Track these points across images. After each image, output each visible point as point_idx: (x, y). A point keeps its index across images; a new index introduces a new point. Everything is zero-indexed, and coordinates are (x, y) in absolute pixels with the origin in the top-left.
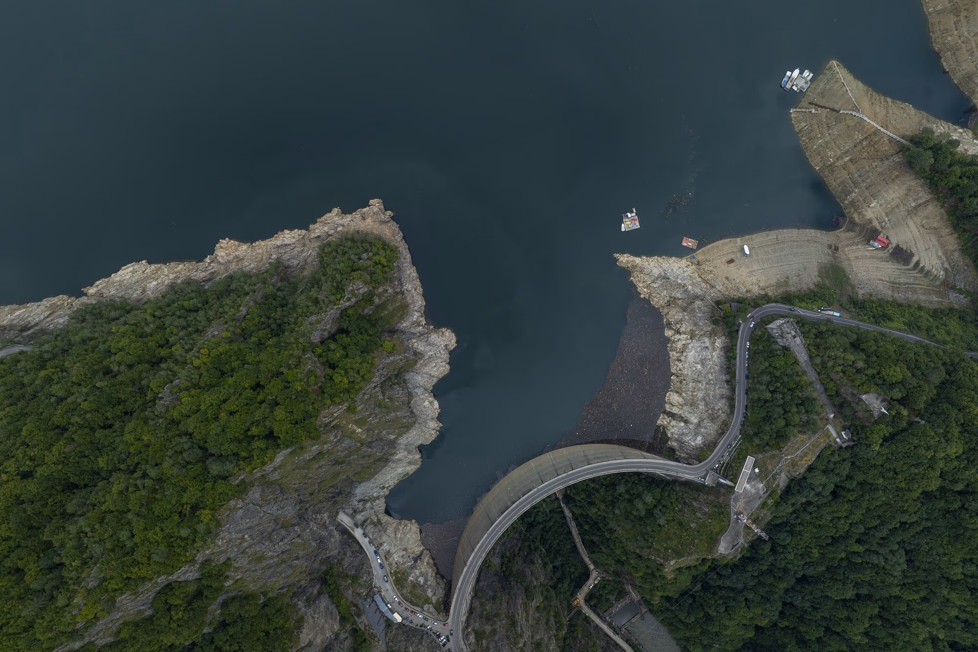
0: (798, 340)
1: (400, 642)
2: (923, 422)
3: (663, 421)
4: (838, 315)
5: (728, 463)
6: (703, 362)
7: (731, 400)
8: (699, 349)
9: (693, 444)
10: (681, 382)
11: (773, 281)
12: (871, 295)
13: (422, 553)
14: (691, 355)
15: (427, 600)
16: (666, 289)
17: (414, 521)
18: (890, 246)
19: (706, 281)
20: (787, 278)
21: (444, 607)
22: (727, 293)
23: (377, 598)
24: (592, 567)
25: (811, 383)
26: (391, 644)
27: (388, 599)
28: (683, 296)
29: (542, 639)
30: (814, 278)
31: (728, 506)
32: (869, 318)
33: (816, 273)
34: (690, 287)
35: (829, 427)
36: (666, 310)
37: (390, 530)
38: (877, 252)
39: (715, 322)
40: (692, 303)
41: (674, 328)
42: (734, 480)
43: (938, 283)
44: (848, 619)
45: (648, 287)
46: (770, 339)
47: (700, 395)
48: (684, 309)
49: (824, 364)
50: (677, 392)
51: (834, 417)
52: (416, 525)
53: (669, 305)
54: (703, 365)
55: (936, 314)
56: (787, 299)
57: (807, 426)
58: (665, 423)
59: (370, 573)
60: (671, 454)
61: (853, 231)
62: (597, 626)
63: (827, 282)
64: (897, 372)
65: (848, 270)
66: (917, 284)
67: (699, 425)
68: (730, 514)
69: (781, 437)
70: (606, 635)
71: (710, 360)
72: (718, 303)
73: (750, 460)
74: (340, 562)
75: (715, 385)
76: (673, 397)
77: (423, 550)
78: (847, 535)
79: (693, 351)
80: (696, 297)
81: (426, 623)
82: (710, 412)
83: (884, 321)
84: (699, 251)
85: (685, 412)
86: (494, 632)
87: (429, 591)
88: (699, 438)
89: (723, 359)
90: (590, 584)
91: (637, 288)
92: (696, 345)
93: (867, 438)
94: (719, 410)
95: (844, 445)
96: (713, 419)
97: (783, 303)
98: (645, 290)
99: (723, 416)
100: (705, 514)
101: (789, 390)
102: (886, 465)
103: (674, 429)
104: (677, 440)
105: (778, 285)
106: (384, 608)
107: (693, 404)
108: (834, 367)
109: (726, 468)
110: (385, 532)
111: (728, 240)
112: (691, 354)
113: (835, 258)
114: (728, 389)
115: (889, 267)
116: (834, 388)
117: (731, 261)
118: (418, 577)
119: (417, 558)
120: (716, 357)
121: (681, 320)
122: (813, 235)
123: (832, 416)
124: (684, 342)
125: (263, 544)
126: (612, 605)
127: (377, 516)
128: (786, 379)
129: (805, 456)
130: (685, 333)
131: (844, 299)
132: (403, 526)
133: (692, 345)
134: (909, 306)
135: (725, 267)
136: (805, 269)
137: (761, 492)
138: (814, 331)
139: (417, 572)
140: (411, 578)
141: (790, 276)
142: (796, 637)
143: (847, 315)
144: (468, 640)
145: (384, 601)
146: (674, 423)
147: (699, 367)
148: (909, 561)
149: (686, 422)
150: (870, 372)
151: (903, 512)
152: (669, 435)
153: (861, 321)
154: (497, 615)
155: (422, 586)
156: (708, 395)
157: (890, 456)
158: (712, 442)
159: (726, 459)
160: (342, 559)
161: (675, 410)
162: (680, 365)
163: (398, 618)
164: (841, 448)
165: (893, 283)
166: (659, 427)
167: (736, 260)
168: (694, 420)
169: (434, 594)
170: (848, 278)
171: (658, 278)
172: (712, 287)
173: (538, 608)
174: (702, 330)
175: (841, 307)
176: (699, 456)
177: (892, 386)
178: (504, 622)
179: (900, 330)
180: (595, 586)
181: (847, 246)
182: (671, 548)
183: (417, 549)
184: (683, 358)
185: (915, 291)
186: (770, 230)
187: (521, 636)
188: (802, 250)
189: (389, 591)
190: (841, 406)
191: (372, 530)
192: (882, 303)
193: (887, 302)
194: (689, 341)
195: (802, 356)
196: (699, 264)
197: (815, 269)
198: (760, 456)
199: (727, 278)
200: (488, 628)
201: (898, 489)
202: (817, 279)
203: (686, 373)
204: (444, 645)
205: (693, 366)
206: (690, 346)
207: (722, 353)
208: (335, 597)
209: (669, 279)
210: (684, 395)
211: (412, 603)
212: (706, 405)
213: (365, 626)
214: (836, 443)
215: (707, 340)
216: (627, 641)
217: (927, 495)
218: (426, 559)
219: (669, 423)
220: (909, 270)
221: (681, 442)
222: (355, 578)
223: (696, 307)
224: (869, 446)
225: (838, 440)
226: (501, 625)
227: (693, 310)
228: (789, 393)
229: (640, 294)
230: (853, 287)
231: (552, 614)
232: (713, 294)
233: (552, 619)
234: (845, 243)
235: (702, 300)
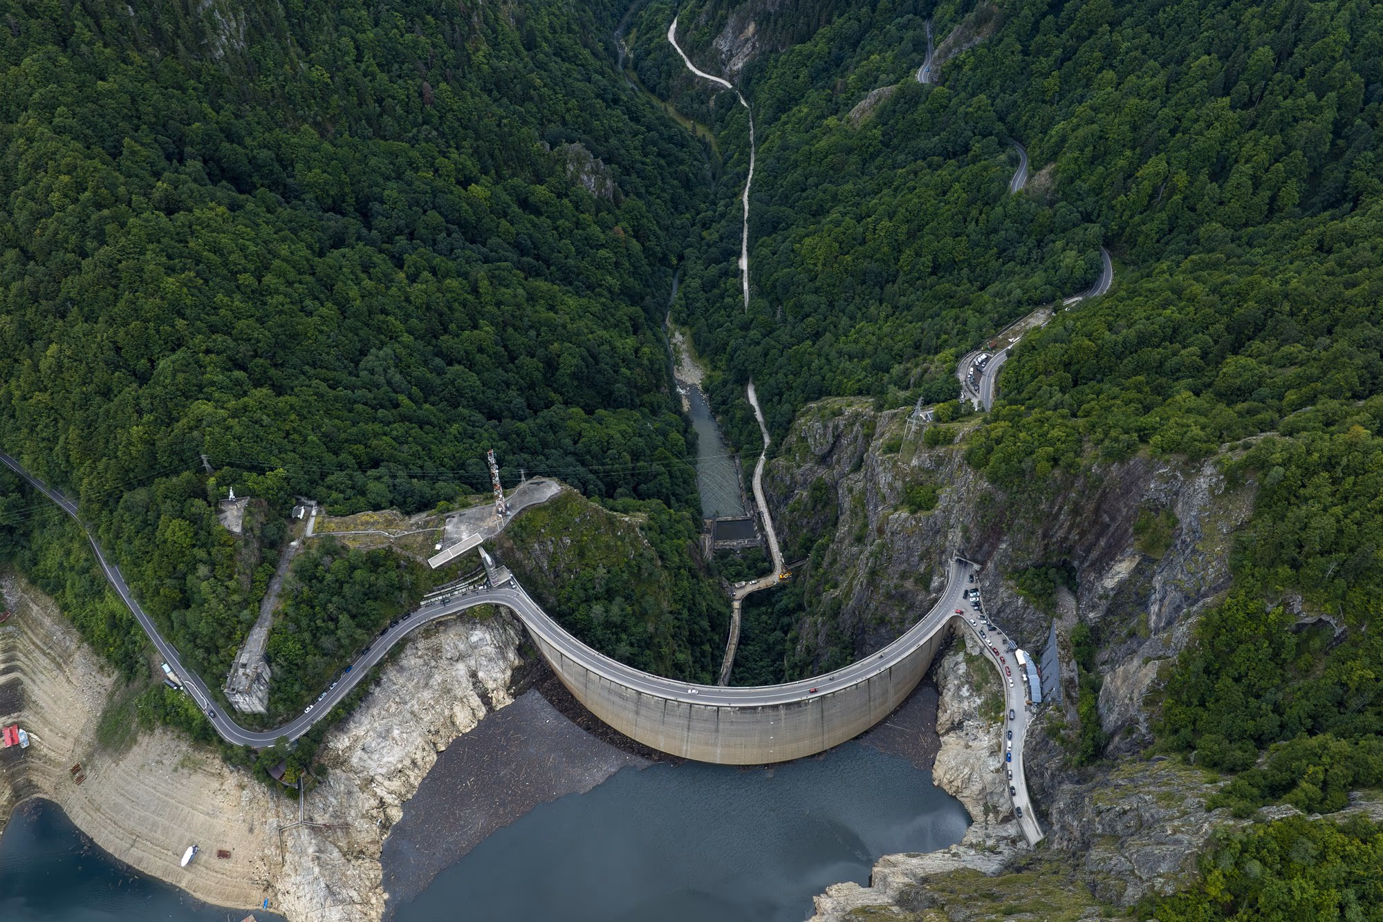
0: (243, 660)
1: (1031, 621)
2: (203, 456)
3: (502, 699)
4: (166, 668)
5: (465, 579)
6: (385, 735)
7: (394, 656)
8: (376, 757)
9: (488, 637)
10: (437, 732)
11: (198, 778)
12: (102, 668)
13: (947, 732)
14: (392, 757)
15: (970, 660)
16: (344, 874)
17: (936, 783)
18: (10, 721)
19: (282, 847)
20: (176, 770)
21: (950, 639)
22: (271, 804)
23: (1037, 697)
24: (736, 605)
25: (280, 596)
26: (1045, 624)
27: (1023, 688)
28: (330, 847)
29: (852, 545)
30: (144, 745)
31: (506, 530)
32: (135, 635)
33: (135, 749)
34: (311, 850)
35: (309, 532)
36: (373, 848)
37: (976, 787)
38: (33, 726)
39: (322, 771)
40: (328, 827)
41: (382, 815)
42: (473, 553)
43: (10, 628)
44: (481, 350)
45: (366, 902)
46: (277, 691)
47: (426, 695)
48: (346, 827)
49: (245, 604)
50: (453, 723)
51: (293, 540)
52: (935, 775)
53: (361, 852)
54: (388, 731)
55: (53, 587)
56: (204, 736)
57: (332, 549)
58: (502, 694)
59: (1031, 733)
60: (527, 646)
61: (30, 781)
62: (777, 535)
63: (134, 725)
64: (173, 530)
65: (93, 726)
66: (34, 643)
67: (461, 658)
68: (512, 521)
69: (375, 562)
70: (773, 519)
71: (374, 730)
72: (294, 795)
73: (435, 562)
74: (1065, 766)
75: (396, 692)
76: (465, 720)
77: (943, 735)
78: (403, 418)
79: (385, 760)
80: (315, 830)
81: (986, 629)
82: (433, 663)
83: (121, 620)
84: (249, 907)
85: (464, 687)
86: (904, 576)
87: (961, 672)
88: (474, 639)
89: (357, 716)
90: (751, 586)
91: (384, 915)
92: (374, 765)
93: (280, 489)
94: (420, 657)
95: (313, 503)
96: (437, 651)
97: (215, 731)
98: (374, 901)
99: (421, 644)
100: (542, 543)
101: (313, 607)
102: (290, 447)
103: (496, 676)
104: (505, 658)
105: (196, 767)
106: (1035, 679)
107: (446, 690)
108: (235, 591)
109: (472, 576)
110: (984, 789)
111: (198, 895)
112: (391, 759)
113: (90, 756)
114: (385, 674)
115: (41, 694)
116: (260, 569)
117: (223, 854)
118: (967, 698)
119: (957, 726)
120: (363, 728)
121: (363, 816)
122: (83, 814)
123: (293, 544)
124: (386, 783)
125: (1152, 816)
126: (743, 549)
127: (986, 821)
128: (304, 622)
129: (367, 523)
130: (375, 795)
131: (138, 684)
132: (955, 783)
133: (380, 771)
134: (73, 620)
135: (239, 853)
136: (143, 766)
137: (455, 520)
138: (214, 659)
139: (965, 705)
140: (979, 702)
141: (170, 769)
142: (553, 375)
143: (156, 658)
144: (942, 582)
145: (1029, 687)
146: (491, 685)
147: (396, 733)
148: (363, 353)
149: (474, 675)
150: (201, 553)
151: (320, 396)
152: (509, 673)
153: (147, 639)
154: (889, 596)
155: (967, 682)
156: (417, 687)
157: (276, 452)
158: (463, 622)
159: (462, 587)
160: (1060, 770)
161: (476, 701)
162: (418, 756)
163: (1021, 656)
164: (319, 504)
165: (59, 666)
166: (514, 696)
167: (215, 851)
168: (461, 669)
169: (957, 664)
170: (105, 712)
171: (342, 902)
172: (281, 830)
173: (835, 586)
174: (348, 779)
175: (152, 671)
176: (492, 615)
177: (194, 520)
178: (884, 582)
179: (117, 595)
180: (747, 581)
181: (59, 764)
183: (951, 740)
184: (407, 762)
185: (48, 637)
186: (129, 867)
187: (871, 554)
188: (120, 800)
189: (1016, 699)
190: (272, 545)
191: (1002, 801)
192: (98, 646)
193: (92, 644)
194: (379, 778)
195: (258, 638)
196: (268, 886)
197: (130, 756)
198: (419, 559)
199: (251, 830)
200: (909, 584)
201: (302, 417)
202: (144, 740)
203: (420, 739)
204: (976, 590)
205: (403, 740)
206: (384, 771)
207: (352, 725)
208: (1093, 720)
209: (328, 886)
210: (447, 712)
211: (993, 667)
212: (430, 676)
213: (1068, 663)
214: (319, 512)
215: (354, 761)
216: (753, 499)
217: (279, 391)
218: (944, 718)
219: (497, 689)
220: (22, 671)
221: (502, 650)
222: (1052, 732)
223: (327, 816)
224: (287, 479)
225: (314, 513)
226: (889, 581)
227: (335, 816)
228: (316, 602)
229: (386, 902)
230: (111, 696)
231: (821, 570)
232: (291, 815)
233: (825, 564)
234: (57, 771)
235: (311, 819)
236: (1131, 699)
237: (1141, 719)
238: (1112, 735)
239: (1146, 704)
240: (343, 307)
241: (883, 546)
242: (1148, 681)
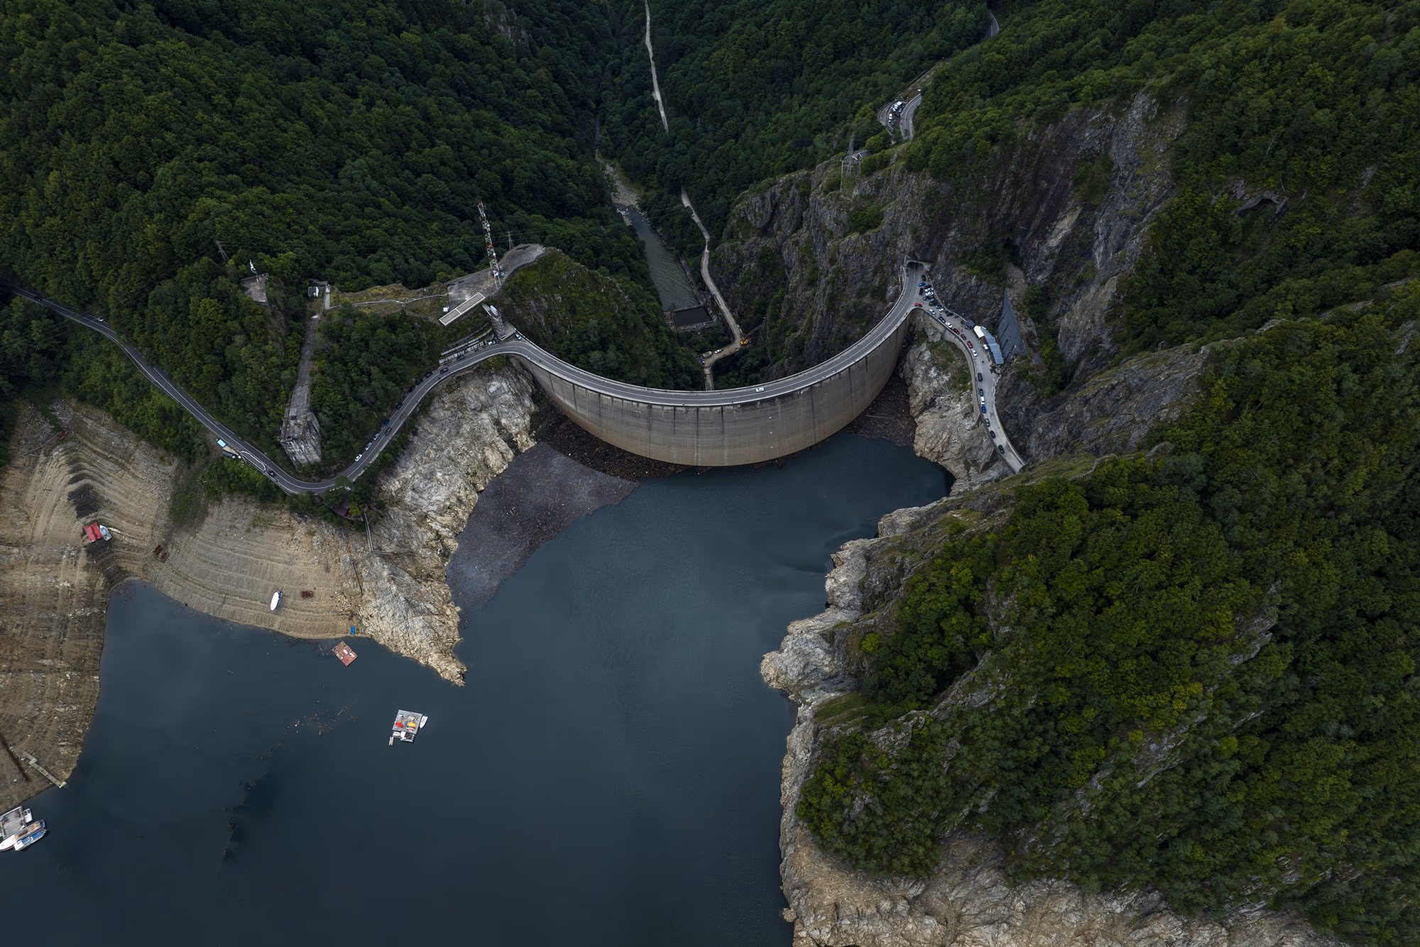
0: (293, 413)
1: (985, 297)
2: (218, 243)
3: (526, 442)
4: (221, 443)
5: (476, 336)
6: (430, 477)
7: (425, 407)
8: (426, 496)
9: (504, 385)
10: (475, 474)
11: (270, 533)
12: (162, 459)
13: (921, 413)
14: (440, 496)
15: (932, 347)
16: (418, 591)
17: (918, 455)
18: (89, 521)
19: (358, 578)
20: (248, 531)
21: (911, 335)
22: (341, 542)
23: (999, 359)
24: (707, 371)
25: (313, 359)
26: (998, 296)
27: (985, 356)
28: (402, 572)
29: (805, 290)
30: (215, 514)
31: (504, 288)
32: (187, 421)
33: (208, 520)
34: (385, 574)
35: (327, 305)
36: (438, 572)
37: (955, 449)
38: (112, 521)
39: (381, 506)
40: (396, 555)
41: (440, 545)
42: (479, 309)
43: (70, 444)
44: (443, 163)
45: (442, 613)
46: (327, 440)
47: (459, 442)
48: (412, 554)
49: (283, 366)
50: (487, 466)
51: (314, 314)
52: (916, 447)
53: (429, 576)
54: (432, 473)
55: (101, 400)
56: (268, 495)
57: (352, 316)
58: (524, 437)
59: (1000, 387)
60: (539, 394)
61: (120, 568)
62: (732, 312)
63: (203, 499)
64: (205, 308)
65: (165, 510)
66: (95, 452)
67: (483, 408)
68: (507, 281)
69: (392, 324)
70: (726, 299)
71: (420, 473)
72: (360, 527)
73: (446, 321)
74: (1037, 400)
75: (432, 441)
76: (497, 460)
77: (917, 417)
78: (388, 215)
79: (434, 498)
80: (385, 558)
81: (944, 315)
82: (460, 415)
83: (171, 411)
84: (339, 636)
85: (491, 434)
86: (860, 294)
87: (926, 358)
88: (492, 389)
89: (403, 462)
90: (717, 354)
91: (459, 623)
92: (426, 503)
93: (294, 269)
94: (448, 409)
95: (325, 283)
96: (462, 403)
97: (278, 487)
98: (448, 612)
99: (446, 398)
100: (537, 300)
101: (345, 364)
102: (294, 235)
103: (517, 421)
104: (523, 405)
105: (267, 524)
106: (995, 347)
107: (476, 438)
108: (272, 355)
109: (481, 332)
110: (963, 447)
111: (291, 633)
112: (439, 498)
113: (168, 537)
114: (420, 425)
115: (111, 492)
116: (290, 338)
117: (307, 595)
118: (935, 378)
119: (929, 405)
120: (409, 472)
121: (424, 547)
122: (173, 586)
123: (315, 317)
124: (439, 518)
125: (1141, 379)
126: (703, 330)
127: (968, 473)
128: (341, 376)
129: (378, 295)
130: (431, 529)
131: (199, 463)
132: (935, 451)
133: (431, 508)
134: (127, 423)
135: (320, 591)
136: (218, 534)
137: (456, 286)
138: (264, 420)
139: (935, 384)
140: (946, 378)
141: (243, 531)
142: (510, 190)
143: (210, 437)
144: (897, 289)
145: (991, 353)
146: (514, 430)
147: (439, 475)
148: (339, 166)
149: (497, 423)
150: (233, 325)
151: (310, 196)
152: (528, 418)
153: (199, 423)
154: (849, 316)
155: (934, 365)
156: (449, 435)
157: (282, 238)
158: (480, 376)
159: (473, 344)
160: (1033, 404)
161: (503, 446)
162: (462, 494)
163: (979, 331)
164: (331, 283)
165: (122, 466)
166: (536, 438)
167: (298, 592)
168: (485, 417)
169: (921, 353)
170: (174, 496)
171: (422, 613)
172: (354, 563)
173: (795, 330)
174: (405, 515)
175: (210, 449)
176: (505, 365)
177: (223, 297)
178: (844, 304)
179: (163, 393)
180: (713, 350)
181: (141, 549)
182: (599, 292)
183: (926, 418)
184: (454, 500)
185: (106, 445)
186: (224, 621)
187: (828, 282)
188: (204, 566)
189: (980, 364)
190: (296, 318)
191: (981, 453)
192: (155, 440)
193: (149, 440)
194: (432, 514)
195: (302, 395)
196: (352, 615)
197: (205, 527)
198: (431, 319)
199: (327, 570)
200: (867, 300)
201: (299, 213)
202: (214, 510)
203: (461, 480)
204: (930, 286)
205: (446, 480)
206: (435, 508)
207: (399, 470)
208: (1055, 358)
209: (406, 600)
210: (479, 457)
211: (955, 347)
212: (459, 426)
213: (1025, 321)
214: (332, 290)
215: (408, 500)
216: (704, 288)
217: (273, 191)
218: (915, 402)
219: (519, 433)
220: (91, 478)
221: (518, 396)
222: (1022, 375)
223: (393, 546)
224: (297, 260)
225: (327, 290)
226: (848, 302)
227: (400, 545)
228: (347, 359)
229: (458, 613)
230: (176, 480)
231: (780, 321)
232: (360, 548)
233: (782, 315)
234: (142, 555)
235: (380, 549)
236: (1093, 322)
237: (1104, 337)
238: (1078, 361)
239: (1107, 320)
240: (313, 125)
241: (838, 271)
242: (1109, 297)
